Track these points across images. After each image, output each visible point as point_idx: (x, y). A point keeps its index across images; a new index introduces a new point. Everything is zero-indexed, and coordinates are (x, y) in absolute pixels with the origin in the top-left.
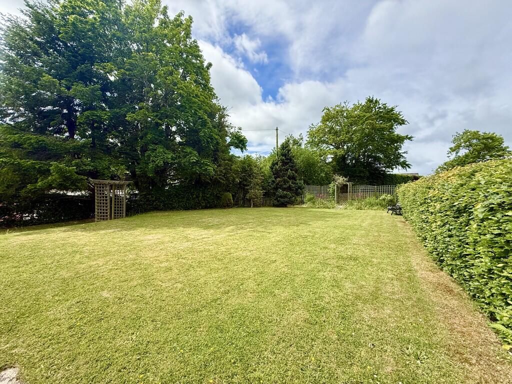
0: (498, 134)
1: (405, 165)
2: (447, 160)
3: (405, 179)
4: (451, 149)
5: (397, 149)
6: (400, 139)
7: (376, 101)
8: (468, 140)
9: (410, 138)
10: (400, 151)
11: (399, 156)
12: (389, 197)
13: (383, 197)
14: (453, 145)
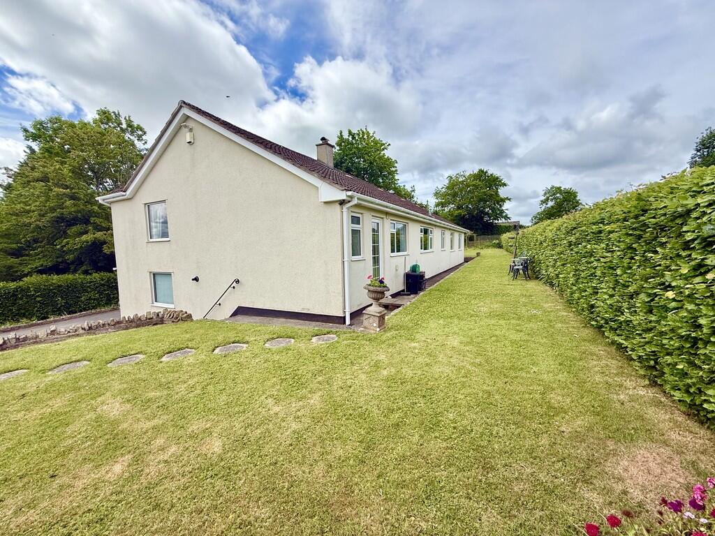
0: (574, 189)
1: (506, 217)
2: (540, 210)
3: (508, 229)
4: (542, 201)
5: (501, 206)
6: (503, 200)
7: (486, 172)
8: (554, 194)
9: (509, 200)
10: (503, 208)
11: (502, 212)
12: (497, 241)
13: (494, 241)
14: (543, 198)
